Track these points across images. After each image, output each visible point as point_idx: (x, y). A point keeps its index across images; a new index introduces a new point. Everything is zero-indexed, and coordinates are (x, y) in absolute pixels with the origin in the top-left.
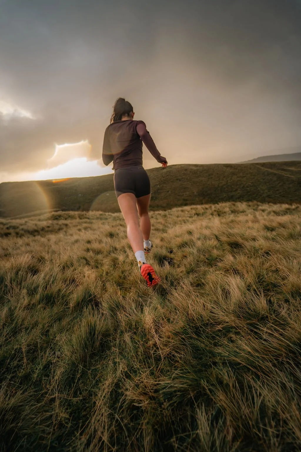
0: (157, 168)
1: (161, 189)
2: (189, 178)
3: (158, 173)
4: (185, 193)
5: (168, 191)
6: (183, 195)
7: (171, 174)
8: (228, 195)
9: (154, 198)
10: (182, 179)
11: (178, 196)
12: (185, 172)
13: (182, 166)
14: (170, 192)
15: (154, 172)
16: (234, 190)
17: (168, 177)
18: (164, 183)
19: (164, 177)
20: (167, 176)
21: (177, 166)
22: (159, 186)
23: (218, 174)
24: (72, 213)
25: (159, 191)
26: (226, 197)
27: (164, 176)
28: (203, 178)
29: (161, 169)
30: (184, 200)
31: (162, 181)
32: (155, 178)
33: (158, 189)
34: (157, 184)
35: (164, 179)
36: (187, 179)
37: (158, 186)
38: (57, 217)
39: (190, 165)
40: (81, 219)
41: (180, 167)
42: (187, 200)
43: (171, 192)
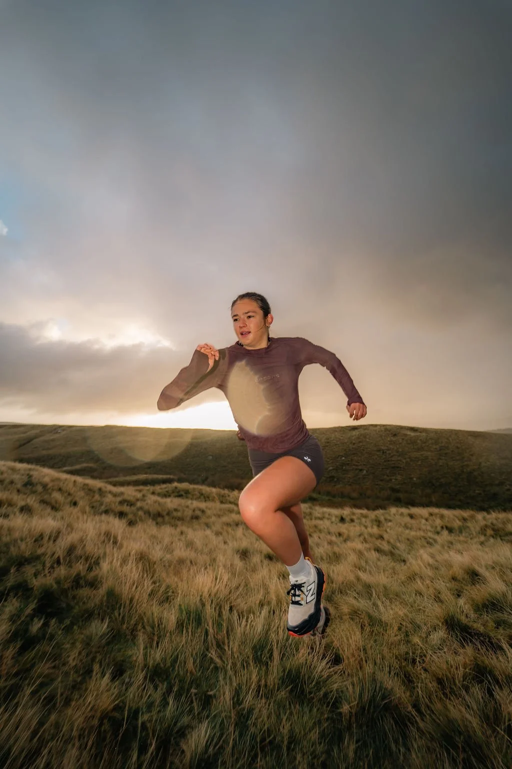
0: (342, 427)
1: (348, 464)
2: (400, 450)
3: (344, 436)
4: (394, 478)
5: (361, 470)
6: (391, 480)
7: (368, 440)
8: (484, 491)
9: (336, 479)
10: (388, 450)
11: (382, 480)
12: (394, 439)
13: (388, 427)
14: (365, 471)
15: (336, 433)
16: (497, 482)
17: (361, 444)
18: (354, 454)
19: (354, 444)
20: (360, 442)
21: (378, 427)
22: (345, 458)
23: (458, 448)
24: (206, 489)
25: (344, 467)
26: (480, 494)
27: (354, 442)
28: (429, 453)
29: (350, 430)
30: (393, 490)
31: (350, 450)
32: (338, 443)
33: (343, 464)
34: (341, 454)
35: (354, 447)
36: (398, 452)
37: (343, 458)
38: (182, 493)
39: (402, 428)
40: (222, 502)
41: (383, 429)
42: (398, 491)
43: (367, 472)
